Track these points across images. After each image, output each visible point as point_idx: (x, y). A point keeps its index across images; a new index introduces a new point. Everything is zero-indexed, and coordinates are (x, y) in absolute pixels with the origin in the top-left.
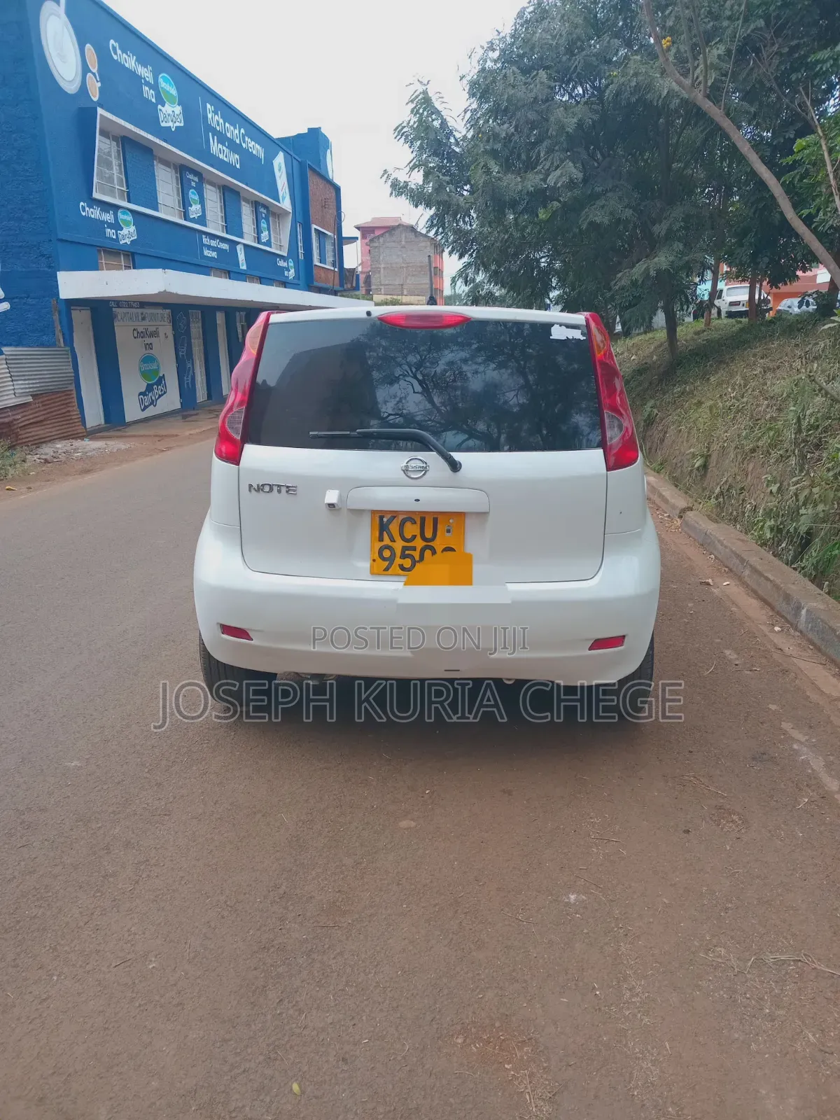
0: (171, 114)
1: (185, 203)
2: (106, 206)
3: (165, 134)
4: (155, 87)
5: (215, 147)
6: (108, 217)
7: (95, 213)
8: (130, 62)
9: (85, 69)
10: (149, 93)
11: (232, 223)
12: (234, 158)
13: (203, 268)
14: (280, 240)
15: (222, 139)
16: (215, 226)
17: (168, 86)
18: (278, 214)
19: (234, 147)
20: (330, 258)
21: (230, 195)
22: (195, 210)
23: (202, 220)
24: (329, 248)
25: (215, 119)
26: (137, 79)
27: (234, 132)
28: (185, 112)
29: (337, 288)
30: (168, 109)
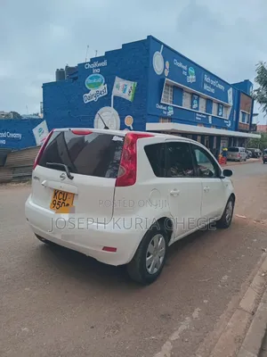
0: (192, 78)
1: (192, 104)
2: (164, 105)
3: (189, 85)
4: (187, 71)
5: (206, 87)
6: (165, 108)
7: (161, 107)
8: (180, 65)
9: (165, 68)
10: (185, 73)
11: (209, 109)
12: (213, 91)
13: (195, 123)
14: (226, 114)
15: (209, 84)
16: (202, 110)
17: (192, 71)
18: (227, 107)
19: (212, 86)
20: (246, 120)
21: (209, 102)
22: (195, 106)
23: (197, 109)
24: (246, 118)
25: (207, 79)
26: (182, 69)
27: (213, 83)
28: (197, 79)
29: (248, 129)
30: (191, 77)
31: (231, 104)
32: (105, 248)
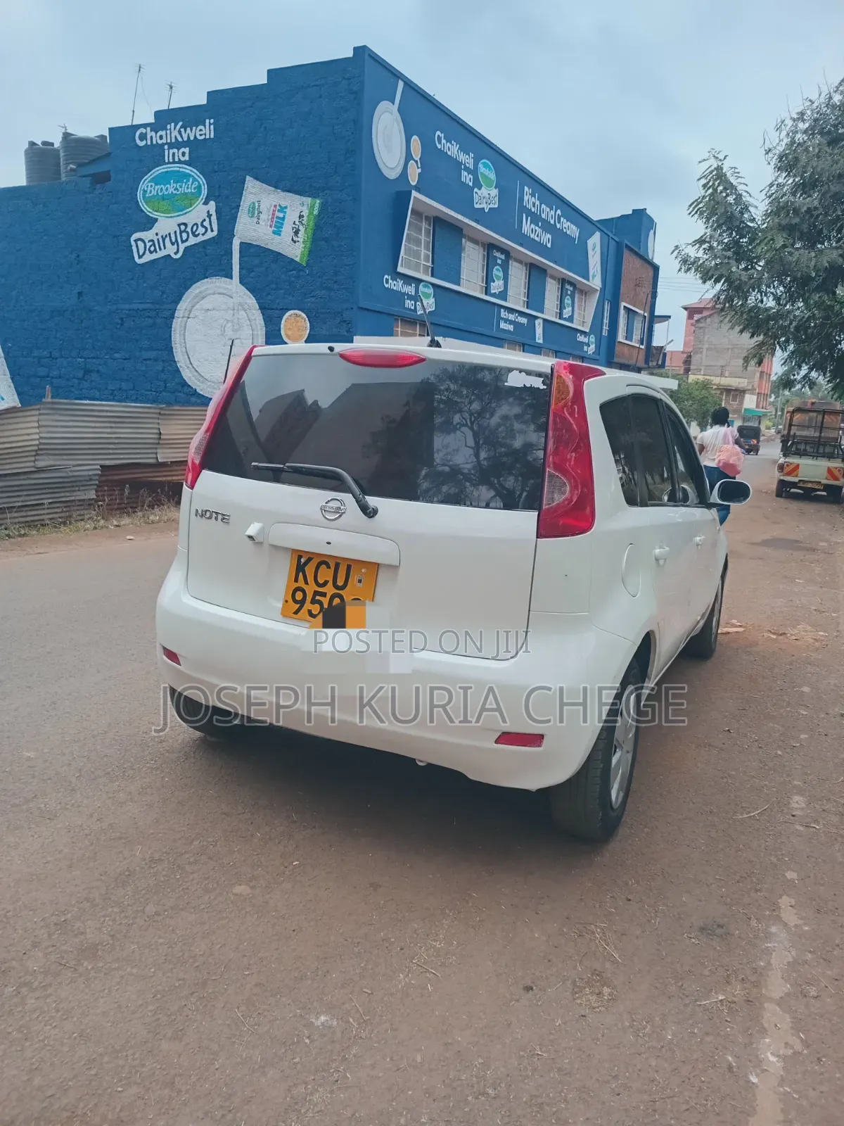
0: (486, 197)
1: (488, 279)
2: (408, 279)
3: (479, 215)
4: (474, 172)
5: (527, 227)
6: (410, 289)
7: (398, 285)
8: (453, 150)
9: (409, 157)
10: (467, 178)
11: (535, 298)
12: (546, 238)
13: (497, 340)
14: (583, 316)
15: (536, 219)
16: (516, 299)
17: (487, 171)
18: (585, 292)
19: (547, 227)
20: (637, 336)
21: (536, 272)
22: (497, 286)
23: (503, 295)
24: (638, 325)
25: (530, 200)
26: (458, 165)
27: (548, 213)
28: (501, 196)
29: (641, 364)
30: (484, 192)
31: (596, 282)
32: (507, 738)
